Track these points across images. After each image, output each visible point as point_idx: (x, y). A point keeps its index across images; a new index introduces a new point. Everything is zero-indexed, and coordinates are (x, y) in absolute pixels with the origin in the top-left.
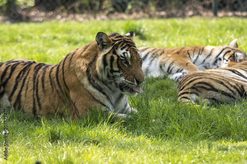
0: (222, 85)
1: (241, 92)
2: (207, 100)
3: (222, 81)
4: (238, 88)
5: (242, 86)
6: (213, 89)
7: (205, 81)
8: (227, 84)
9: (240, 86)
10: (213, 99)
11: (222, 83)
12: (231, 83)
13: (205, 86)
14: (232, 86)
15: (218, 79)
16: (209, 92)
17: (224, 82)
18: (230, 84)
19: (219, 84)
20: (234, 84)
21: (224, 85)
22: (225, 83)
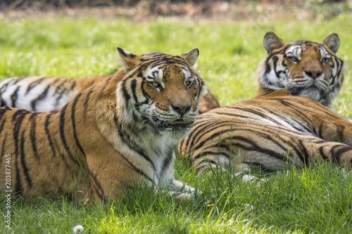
0: (270, 142)
1: (300, 151)
2: (246, 165)
3: (268, 133)
4: (295, 144)
5: (301, 141)
6: (256, 148)
7: (242, 135)
8: (277, 139)
9: (297, 141)
10: (257, 164)
11: (269, 138)
12: (282, 136)
13: (243, 143)
14: (285, 142)
15: (262, 132)
16: (249, 153)
17: (271, 135)
18: (282, 139)
19: (265, 140)
20: (287, 139)
21: (273, 141)
22: (274, 138)
